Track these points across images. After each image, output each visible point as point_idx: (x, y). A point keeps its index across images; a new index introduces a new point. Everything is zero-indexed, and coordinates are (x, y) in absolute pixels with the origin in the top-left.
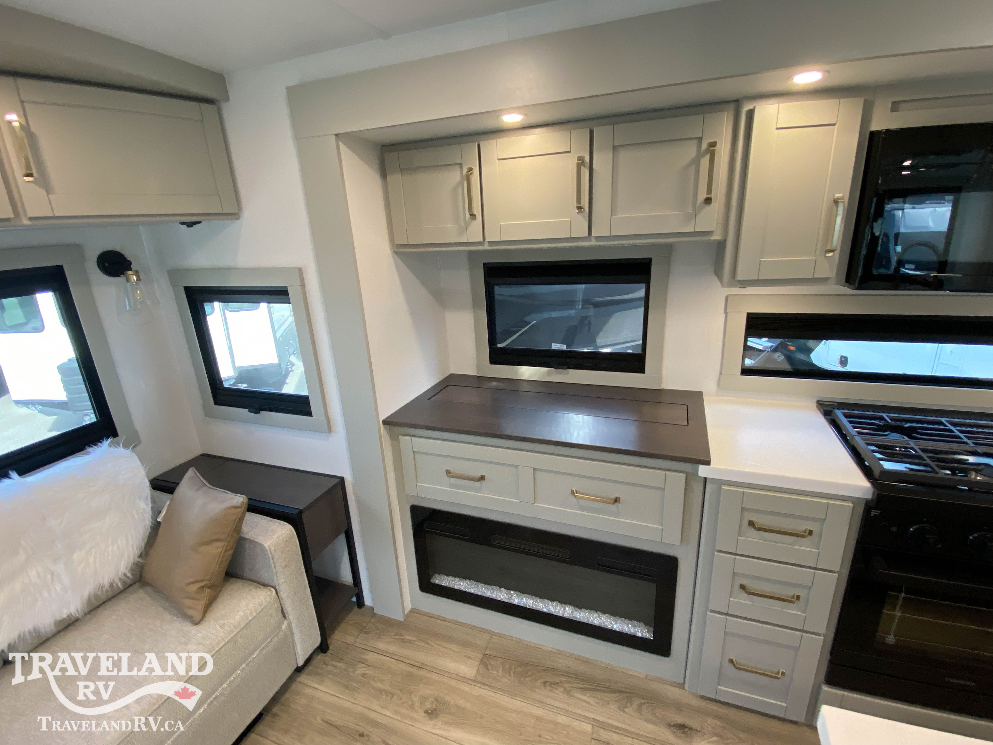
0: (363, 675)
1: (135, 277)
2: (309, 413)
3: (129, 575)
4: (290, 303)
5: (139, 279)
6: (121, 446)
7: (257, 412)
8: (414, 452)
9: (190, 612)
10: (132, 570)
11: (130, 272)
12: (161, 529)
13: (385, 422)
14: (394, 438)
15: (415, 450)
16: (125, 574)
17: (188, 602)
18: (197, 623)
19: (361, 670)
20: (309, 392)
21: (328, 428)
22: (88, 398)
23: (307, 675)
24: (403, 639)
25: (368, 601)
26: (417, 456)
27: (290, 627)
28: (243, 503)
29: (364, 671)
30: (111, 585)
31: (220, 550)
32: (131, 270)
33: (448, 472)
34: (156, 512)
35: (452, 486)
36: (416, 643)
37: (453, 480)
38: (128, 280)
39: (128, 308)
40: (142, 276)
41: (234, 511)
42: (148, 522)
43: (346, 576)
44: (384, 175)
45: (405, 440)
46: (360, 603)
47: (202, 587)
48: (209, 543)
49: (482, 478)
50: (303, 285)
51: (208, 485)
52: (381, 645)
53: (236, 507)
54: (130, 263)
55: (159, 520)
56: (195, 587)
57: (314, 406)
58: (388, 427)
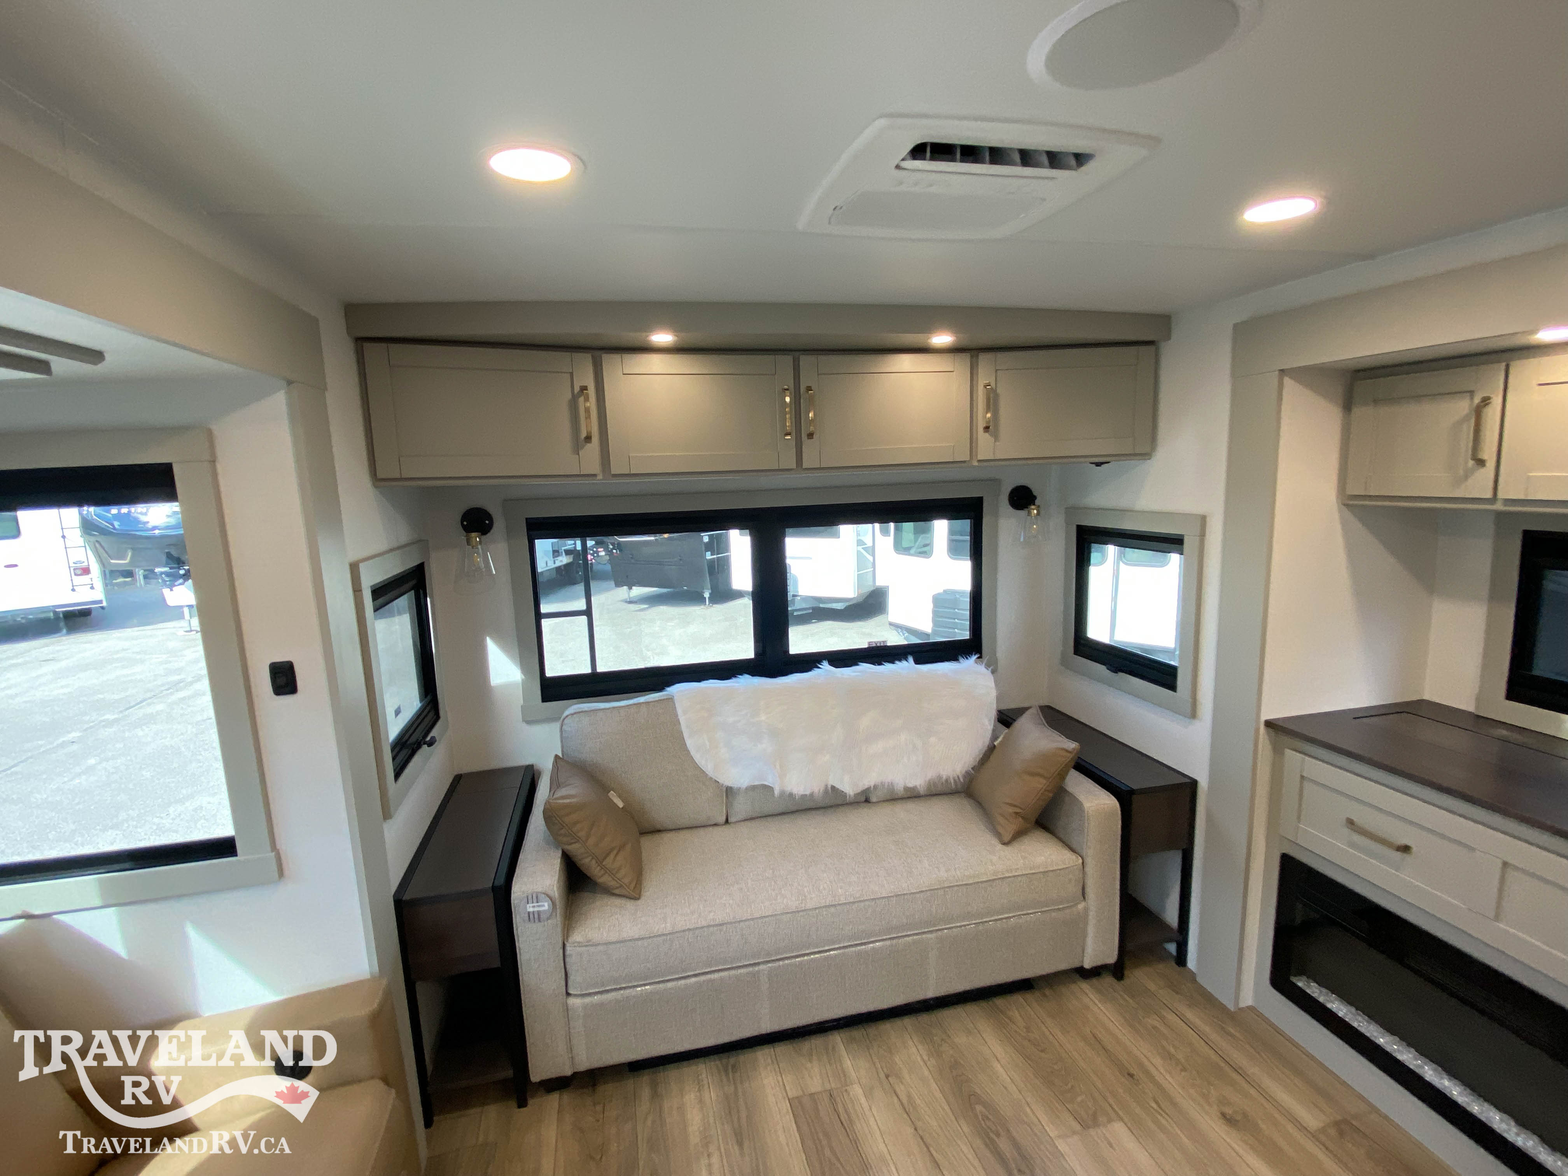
0: (1154, 1027)
1: (1035, 511)
2: (1172, 687)
3: (962, 780)
4: (1181, 554)
5: (1038, 514)
6: (984, 664)
7: (1116, 672)
8: (1302, 777)
9: (1001, 830)
10: (965, 777)
11: (1033, 507)
12: (995, 752)
13: (1269, 724)
14: (1277, 751)
15: (1305, 775)
16: (958, 777)
17: (1001, 819)
18: (1004, 844)
19: (1153, 1021)
20: (1180, 662)
21: (1193, 714)
22: (968, 617)
23: (1091, 986)
24: (1223, 1028)
25: (1192, 962)
26: (1306, 784)
27: (1086, 910)
28: (1074, 749)
29: (1156, 1023)
30: (947, 781)
31: (1041, 786)
32: (1034, 505)
33: (1350, 823)
34: (994, 737)
35: (1352, 845)
36: (1240, 1042)
37: (1357, 838)
38: (1029, 514)
39: (1022, 540)
40: (1042, 512)
41: (1065, 754)
42: (987, 741)
43: (1172, 916)
44: (1348, 406)
45: (1291, 755)
46: (1181, 959)
47: (1016, 813)
48: (1033, 774)
49: (1406, 849)
50: (1203, 535)
51: (1046, 724)
52: (1190, 1015)
53: (1067, 751)
54: (1035, 498)
55: (996, 743)
56: (1011, 810)
57: (1182, 680)
58: (1270, 730)
